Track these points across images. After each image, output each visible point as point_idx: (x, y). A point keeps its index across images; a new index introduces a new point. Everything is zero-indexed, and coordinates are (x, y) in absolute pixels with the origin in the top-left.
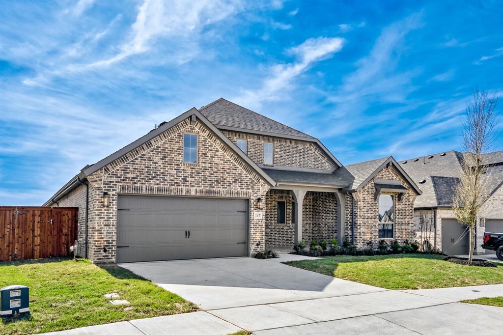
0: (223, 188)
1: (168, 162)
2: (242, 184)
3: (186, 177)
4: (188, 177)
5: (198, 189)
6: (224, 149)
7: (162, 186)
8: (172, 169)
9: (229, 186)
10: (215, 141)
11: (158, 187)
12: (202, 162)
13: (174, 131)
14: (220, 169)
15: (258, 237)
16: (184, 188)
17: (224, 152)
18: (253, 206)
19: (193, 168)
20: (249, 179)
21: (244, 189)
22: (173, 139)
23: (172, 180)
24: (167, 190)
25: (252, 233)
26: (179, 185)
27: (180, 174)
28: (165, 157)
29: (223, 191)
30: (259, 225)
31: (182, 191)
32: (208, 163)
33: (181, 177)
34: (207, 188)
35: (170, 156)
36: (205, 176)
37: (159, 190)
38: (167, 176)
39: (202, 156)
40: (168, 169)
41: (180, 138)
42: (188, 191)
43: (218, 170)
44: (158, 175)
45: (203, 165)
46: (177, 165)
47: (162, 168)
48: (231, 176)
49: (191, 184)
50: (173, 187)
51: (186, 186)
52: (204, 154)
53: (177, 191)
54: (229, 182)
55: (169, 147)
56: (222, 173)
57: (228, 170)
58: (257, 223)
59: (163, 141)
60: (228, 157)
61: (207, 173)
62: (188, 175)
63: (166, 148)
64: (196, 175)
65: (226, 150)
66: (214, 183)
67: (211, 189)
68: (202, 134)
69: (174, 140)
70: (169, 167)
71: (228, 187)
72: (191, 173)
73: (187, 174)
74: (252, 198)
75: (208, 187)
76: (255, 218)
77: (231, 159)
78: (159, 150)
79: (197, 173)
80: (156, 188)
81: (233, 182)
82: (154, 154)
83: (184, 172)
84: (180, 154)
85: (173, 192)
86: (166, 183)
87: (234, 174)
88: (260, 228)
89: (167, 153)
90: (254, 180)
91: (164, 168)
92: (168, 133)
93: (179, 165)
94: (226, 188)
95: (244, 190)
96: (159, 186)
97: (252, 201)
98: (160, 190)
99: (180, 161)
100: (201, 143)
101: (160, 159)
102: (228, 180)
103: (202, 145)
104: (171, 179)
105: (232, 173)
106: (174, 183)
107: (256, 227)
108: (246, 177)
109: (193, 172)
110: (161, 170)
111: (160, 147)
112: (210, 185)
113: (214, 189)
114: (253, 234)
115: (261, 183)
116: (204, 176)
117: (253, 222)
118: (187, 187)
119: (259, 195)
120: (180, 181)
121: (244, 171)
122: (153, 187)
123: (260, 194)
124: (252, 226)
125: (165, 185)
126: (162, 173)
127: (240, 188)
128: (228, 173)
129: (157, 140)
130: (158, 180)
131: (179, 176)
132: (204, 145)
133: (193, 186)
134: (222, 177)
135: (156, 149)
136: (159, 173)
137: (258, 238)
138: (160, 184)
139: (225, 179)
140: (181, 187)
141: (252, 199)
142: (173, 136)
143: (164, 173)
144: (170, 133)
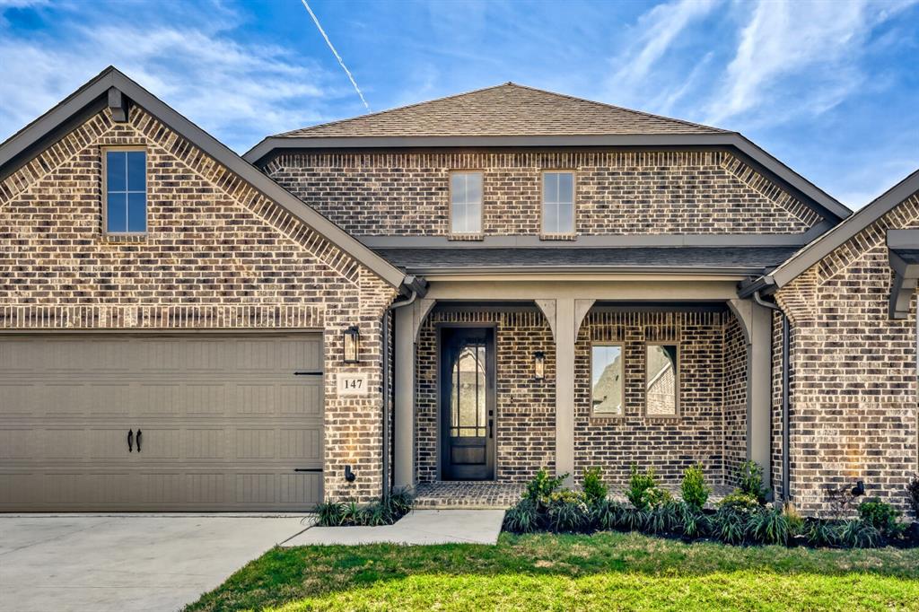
0: (225, 300)
1: (55, 236)
2: (293, 287)
3: (110, 275)
4: (116, 275)
5: (147, 310)
6: (229, 182)
7: (38, 305)
8: (67, 256)
9: (246, 294)
10: (198, 160)
11: (28, 309)
12: (157, 230)
13: (70, 146)
14: (215, 245)
15: (352, 453)
16: (103, 308)
17: (230, 192)
18: (331, 353)
19: (130, 249)
20: (318, 267)
21: (298, 300)
22: (69, 171)
23: (68, 287)
24: (52, 316)
25: (330, 440)
26: (89, 301)
27: (90, 269)
28: (48, 223)
29: (227, 311)
30: (355, 415)
31: (96, 316)
32: (177, 229)
33: (94, 275)
34: (176, 305)
35: (64, 219)
36: (169, 268)
37: (30, 316)
38: (54, 275)
39: (158, 210)
40: (58, 256)
41: (89, 165)
42: (115, 317)
43: (211, 249)
44: (27, 275)
45: (162, 236)
46: (82, 242)
47: (38, 256)
48: (253, 262)
49: (123, 294)
50: (72, 305)
51: (108, 301)
52: (164, 203)
53: (83, 317)
54: (245, 281)
55: (58, 195)
56: (224, 255)
57: (243, 246)
58: (347, 409)
59: (42, 180)
60: (242, 206)
61: (175, 260)
62: (116, 268)
63: (50, 197)
64: (138, 268)
65: (234, 186)
66: (198, 288)
67: (188, 306)
68: (155, 145)
69: (72, 171)
70: (58, 251)
71: (242, 298)
72: (122, 262)
73: (112, 267)
74: (327, 328)
75: (176, 300)
76: (341, 391)
77: (251, 212)
78: (31, 206)
79: (142, 262)
80: (21, 310)
81: (260, 281)
82: (16, 216)
83: (102, 262)
84: (92, 211)
85: (71, 321)
86: (51, 296)
87: (263, 255)
88: (359, 425)
89: (53, 210)
90: (334, 270)
91: (43, 256)
92: (53, 154)
93: (89, 242)
94: (238, 300)
95: (301, 305)
96: (31, 305)
97: (329, 339)
98: (34, 316)
99: (90, 230)
100: (155, 171)
101: (34, 230)
102: (243, 275)
103: (157, 178)
104: (66, 283)
105: (257, 255)
106: (75, 294)
107: (343, 422)
108: (307, 261)
109: (132, 258)
110: (37, 260)
111: (32, 197)
112: (185, 294)
113: (198, 306)
114: (335, 442)
115: (359, 279)
116: (164, 268)
117: (331, 406)
118: (113, 305)
119: (355, 317)
120: (92, 287)
121: (297, 244)
122: (15, 309)
123: (359, 315)
124: (331, 418)
125: (48, 301)
126: (40, 268)
127: (285, 300)
128: (243, 255)
129: (23, 179)
130: (27, 288)
131: (90, 275)
132: (162, 178)
133: (129, 300)
134: (223, 268)
135: (21, 204)
136: (30, 270)
137: (351, 457)
138: (33, 300)
139: (232, 274)
140: (93, 306)
141: (331, 332)
142: (67, 161)
143: (45, 269)
144: (60, 154)
